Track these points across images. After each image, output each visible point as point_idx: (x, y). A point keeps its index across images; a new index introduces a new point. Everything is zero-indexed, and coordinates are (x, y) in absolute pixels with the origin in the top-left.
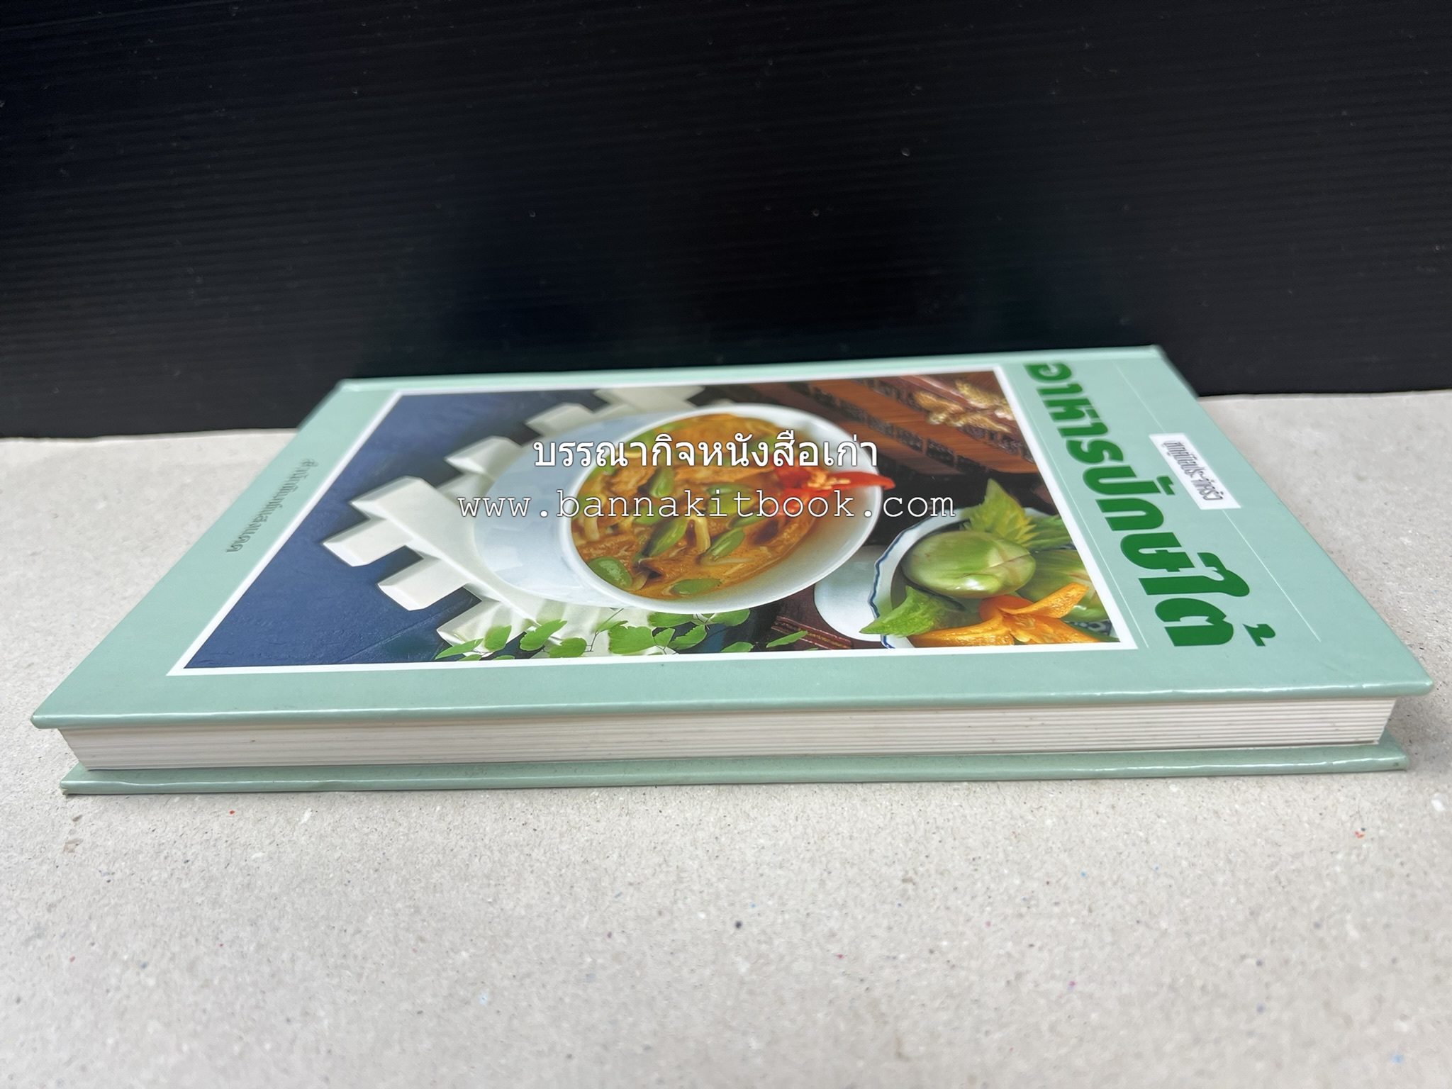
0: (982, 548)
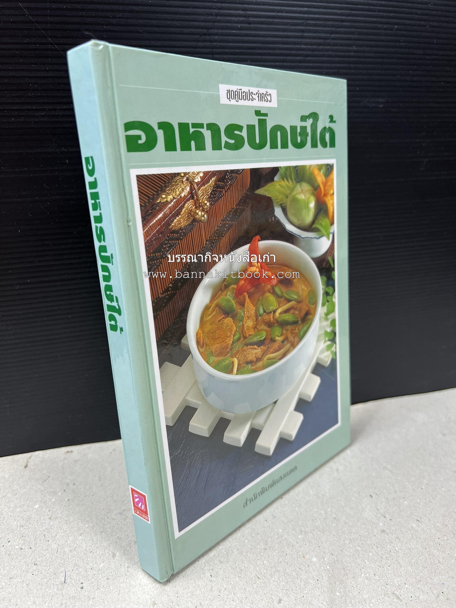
0: (295, 200)
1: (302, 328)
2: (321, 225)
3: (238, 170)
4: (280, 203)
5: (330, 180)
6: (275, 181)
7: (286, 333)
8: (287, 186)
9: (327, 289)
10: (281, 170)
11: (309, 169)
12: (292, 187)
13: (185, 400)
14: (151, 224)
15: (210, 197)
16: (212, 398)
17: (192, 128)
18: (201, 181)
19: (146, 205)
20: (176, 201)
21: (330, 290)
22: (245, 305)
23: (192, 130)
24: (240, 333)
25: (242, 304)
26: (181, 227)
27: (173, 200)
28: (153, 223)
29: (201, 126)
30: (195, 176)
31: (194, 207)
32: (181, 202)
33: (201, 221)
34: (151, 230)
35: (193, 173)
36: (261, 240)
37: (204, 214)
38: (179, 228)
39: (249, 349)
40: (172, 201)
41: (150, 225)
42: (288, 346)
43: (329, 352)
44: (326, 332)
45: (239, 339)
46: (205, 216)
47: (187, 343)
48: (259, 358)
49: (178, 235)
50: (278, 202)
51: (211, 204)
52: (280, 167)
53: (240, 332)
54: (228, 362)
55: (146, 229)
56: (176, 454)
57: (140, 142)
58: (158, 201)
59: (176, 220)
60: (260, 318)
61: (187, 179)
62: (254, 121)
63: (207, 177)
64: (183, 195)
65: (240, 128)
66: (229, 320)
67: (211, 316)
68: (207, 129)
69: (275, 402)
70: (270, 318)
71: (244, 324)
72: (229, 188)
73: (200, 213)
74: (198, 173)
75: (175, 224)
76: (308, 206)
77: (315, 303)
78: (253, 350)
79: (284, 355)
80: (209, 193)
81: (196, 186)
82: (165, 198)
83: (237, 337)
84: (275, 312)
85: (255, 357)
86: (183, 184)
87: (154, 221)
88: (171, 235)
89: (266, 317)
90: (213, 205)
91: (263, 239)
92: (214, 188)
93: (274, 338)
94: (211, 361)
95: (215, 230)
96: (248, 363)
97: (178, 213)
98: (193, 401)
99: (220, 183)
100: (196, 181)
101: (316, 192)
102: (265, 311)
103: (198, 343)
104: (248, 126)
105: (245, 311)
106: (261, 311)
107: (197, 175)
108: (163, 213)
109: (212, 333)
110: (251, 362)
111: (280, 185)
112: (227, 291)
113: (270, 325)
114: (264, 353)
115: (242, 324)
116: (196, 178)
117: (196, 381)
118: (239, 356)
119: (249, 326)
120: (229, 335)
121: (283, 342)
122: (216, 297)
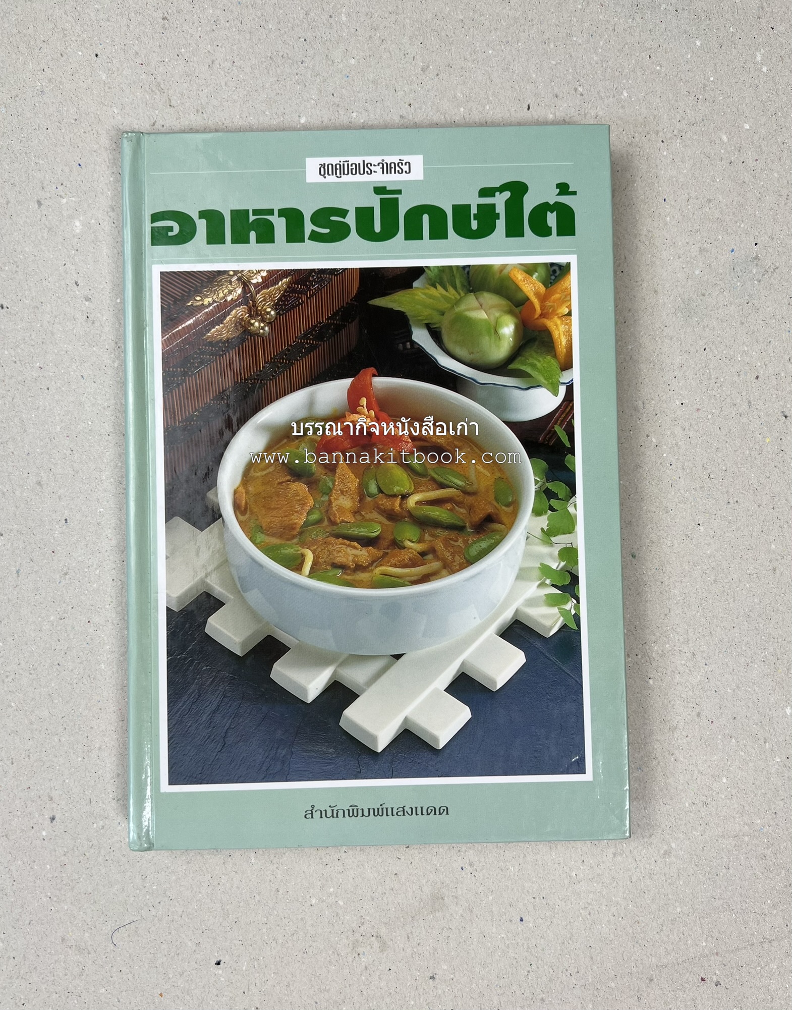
0: (462, 320)
1: (474, 542)
2: (533, 366)
3: (335, 270)
4: (426, 322)
5: (558, 291)
6: (415, 287)
7: (430, 541)
8: (443, 296)
9: (549, 485)
10: (430, 272)
11: (501, 271)
12: (455, 298)
13: (203, 582)
14: (175, 330)
15: (276, 304)
16: (254, 597)
17: (253, 215)
18: (263, 282)
19: (170, 307)
20: (217, 305)
21: (559, 488)
22: (337, 471)
23: (252, 218)
24: (322, 514)
25: (332, 469)
26: (221, 340)
27: (213, 304)
28: (177, 329)
29: (270, 212)
30: (252, 275)
31: (248, 315)
32: (224, 308)
33: (258, 334)
34: (173, 338)
35: (249, 271)
36: (379, 376)
37: (265, 326)
38: (219, 340)
39: (340, 544)
40: (210, 305)
41: (174, 332)
42: (436, 565)
43: (555, 610)
44: (545, 570)
45: (319, 522)
46: (267, 328)
47: (215, 499)
48: (361, 565)
49: (215, 349)
50: (422, 320)
51: (277, 314)
52: (426, 267)
53: (323, 511)
54: (292, 550)
55: (166, 337)
56: (179, 657)
57: (170, 234)
58: (189, 304)
59: (213, 330)
60: (369, 499)
61: (239, 279)
62: (375, 202)
63: (273, 277)
64: (229, 298)
65: (343, 213)
66: (300, 487)
67: (265, 473)
68: (279, 216)
69: (398, 657)
70: (393, 505)
71: (333, 500)
72: (315, 294)
73: (257, 324)
74: (259, 272)
75: (213, 335)
76: (496, 332)
77: (515, 507)
78: (349, 549)
79: (425, 578)
80: (276, 298)
81: (252, 289)
82: (200, 300)
83: (315, 516)
84: (404, 497)
85: (353, 561)
86: (231, 285)
87: (180, 328)
88: (204, 347)
89: (385, 503)
90: (282, 315)
91: (380, 374)
92: (285, 292)
93: (402, 542)
94: (258, 540)
95: (282, 349)
96: (335, 566)
97: (220, 321)
98: (218, 589)
99: (298, 286)
100: (254, 281)
101: (517, 310)
102: (380, 491)
103: (237, 506)
104: (359, 210)
105: (335, 481)
106: (373, 488)
107: (256, 274)
108: (194, 318)
109: (264, 498)
110: (343, 567)
111: (425, 294)
112: (300, 442)
113: (392, 516)
114: (375, 562)
115: (327, 499)
116: (254, 277)
117: (226, 561)
118: (317, 548)
119: (344, 506)
120: (299, 509)
121: (423, 554)
122: (278, 446)
